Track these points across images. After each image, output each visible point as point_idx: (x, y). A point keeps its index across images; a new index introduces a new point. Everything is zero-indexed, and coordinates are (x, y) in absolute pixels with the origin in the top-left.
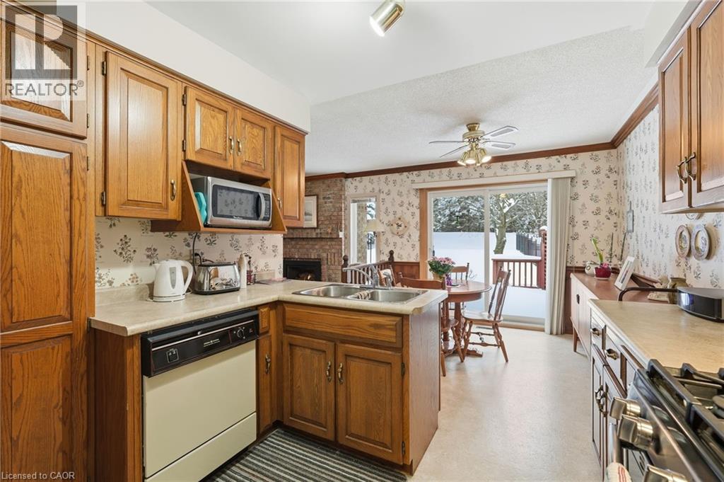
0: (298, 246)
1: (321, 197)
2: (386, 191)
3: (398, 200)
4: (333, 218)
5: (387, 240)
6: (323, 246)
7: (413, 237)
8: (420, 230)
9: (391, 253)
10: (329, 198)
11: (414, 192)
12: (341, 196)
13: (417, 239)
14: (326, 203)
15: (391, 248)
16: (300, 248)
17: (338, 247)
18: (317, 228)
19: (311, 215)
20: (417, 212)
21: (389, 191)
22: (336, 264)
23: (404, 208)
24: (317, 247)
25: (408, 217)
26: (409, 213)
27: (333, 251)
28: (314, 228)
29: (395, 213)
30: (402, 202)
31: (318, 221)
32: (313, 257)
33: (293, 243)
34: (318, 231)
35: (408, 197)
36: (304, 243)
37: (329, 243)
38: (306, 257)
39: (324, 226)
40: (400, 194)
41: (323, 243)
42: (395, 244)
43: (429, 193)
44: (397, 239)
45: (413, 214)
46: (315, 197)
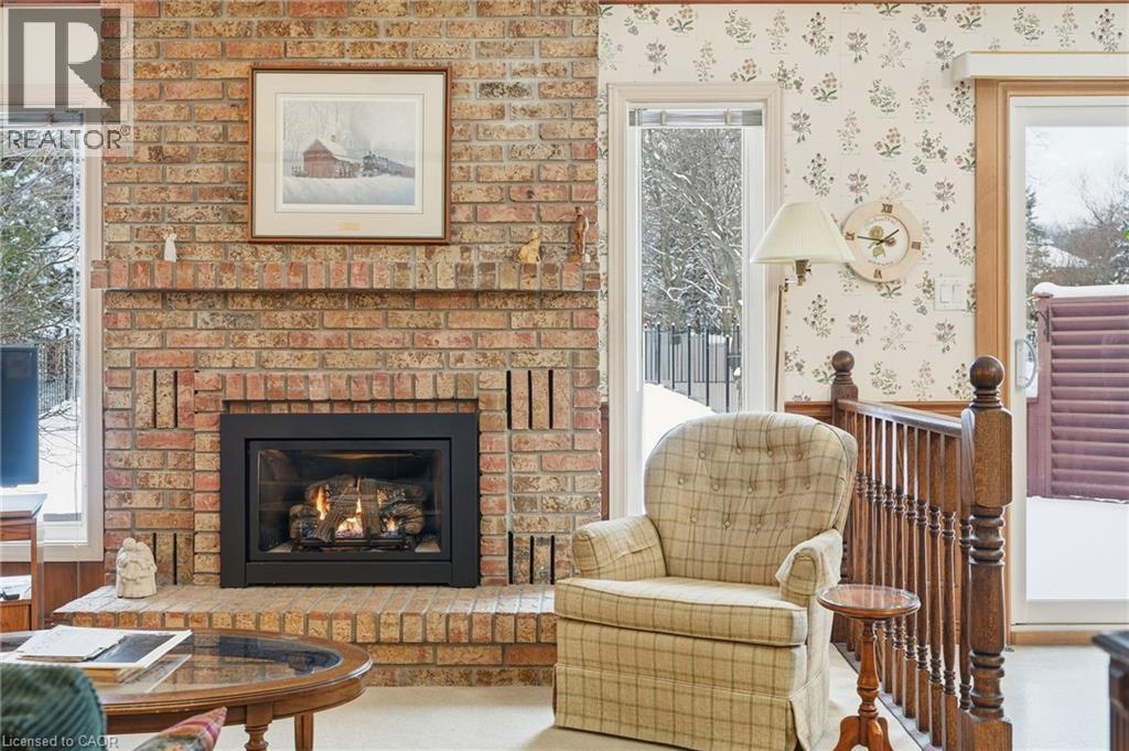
0: (320, 337)
1: (470, 80)
2: (814, 79)
3: (876, 126)
4: (538, 189)
5: (819, 305)
6: (478, 332)
7: (942, 292)
8: (976, 260)
9: (842, 365)
10: (517, 90)
11: (947, 95)
12: (591, 82)
13: (964, 298)
14: (499, 113)
15: (842, 341)
16: (329, 346)
17: (571, 339)
18: (443, 242)
19: (407, 172)
20: (964, 183)
21: (830, 80)
22: (564, 420)
23: (903, 164)
24: (443, 339)
25: (918, 204)
26: (926, 186)
27: (545, 358)
28: (429, 244)
29: (858, 183)
30: (894, 135)
31: (449, 207)
32: (425, 392)
33: (285, 317)
34: (453, 255)
35: (920, 115)
36: (361, 319)
37: (518, 320)
38: (380, 391)
39: (484, 233)
40: (883, 100)
41: (485, 319)
42: (858, 324)
43: (1015, 102)
44: (867, 300)
45: (944, 191)
46: (438, 80)
